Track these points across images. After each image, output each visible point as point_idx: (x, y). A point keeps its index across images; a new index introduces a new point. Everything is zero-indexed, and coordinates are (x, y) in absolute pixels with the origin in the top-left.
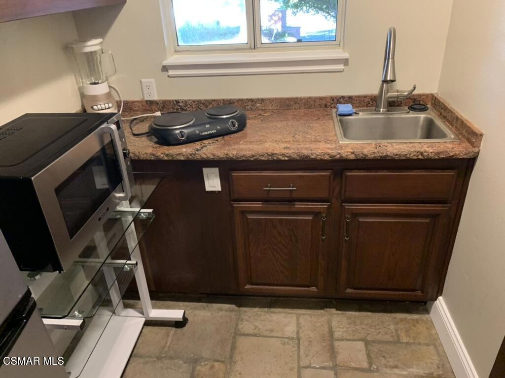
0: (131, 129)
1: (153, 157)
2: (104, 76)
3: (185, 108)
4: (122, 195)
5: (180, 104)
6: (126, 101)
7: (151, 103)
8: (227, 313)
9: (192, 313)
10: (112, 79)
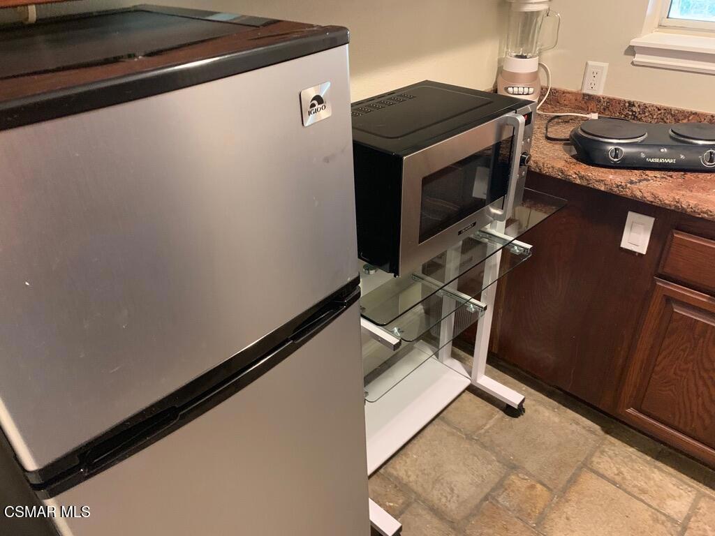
0: (546, 130)
1: (560, 174)
2: (538, 48)
3: (639, 116)
4: (499, 212)
5: (634, 109)
6: (555, 89)
7: (589, 98)
8: (584, 432)
9: (534, 405)
10: (548, 55)
